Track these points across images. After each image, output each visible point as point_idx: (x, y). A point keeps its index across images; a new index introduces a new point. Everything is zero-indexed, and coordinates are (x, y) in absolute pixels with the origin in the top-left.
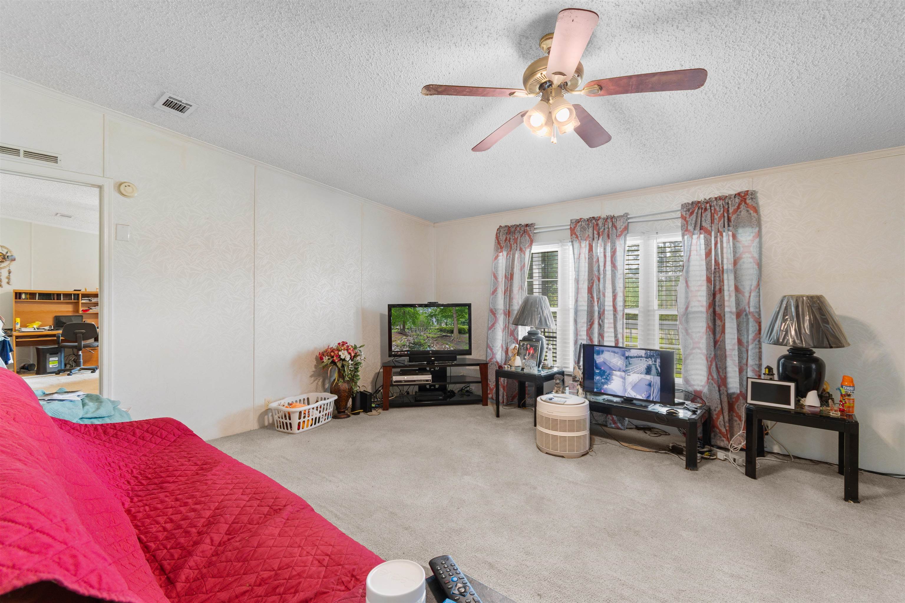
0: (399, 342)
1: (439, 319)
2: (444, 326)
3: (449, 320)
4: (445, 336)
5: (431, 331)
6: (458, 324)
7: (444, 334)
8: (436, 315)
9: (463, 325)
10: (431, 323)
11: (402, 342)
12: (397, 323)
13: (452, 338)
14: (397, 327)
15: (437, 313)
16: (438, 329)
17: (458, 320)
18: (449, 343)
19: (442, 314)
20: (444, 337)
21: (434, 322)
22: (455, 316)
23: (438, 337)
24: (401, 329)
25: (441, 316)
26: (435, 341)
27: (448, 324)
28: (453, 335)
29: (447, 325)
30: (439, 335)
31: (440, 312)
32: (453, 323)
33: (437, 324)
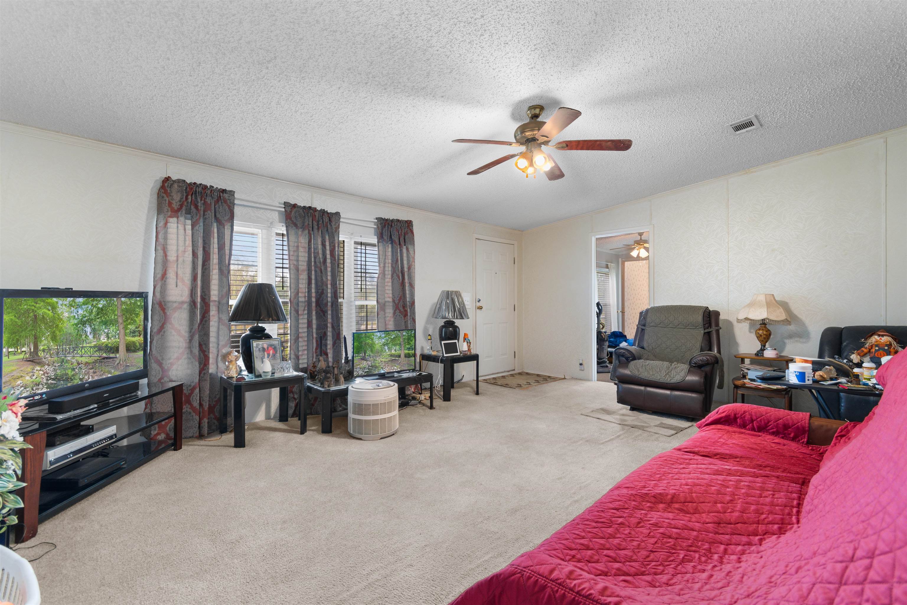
0: (28, 378)
1: (97, 327)
2: (103, 339)
3: (112, 328)
4: (107, 358)
5: (83, 351)
6: (125, 335)
7: (104, 355)
8: (92, 319)
9: (133, 336)
10: (84, 337)
11: (34, 377)
12: (22, 341)
13: (118, 362)
14: (24, 349)
15: (92, 316)
16: (95, 347)
17: (125, 328)
18: (113, 371)
19: (101, 317)
20: (106, 360)
21: (88, 334)
22: (120, 320)
23: (95, 362)
24: (31, 352)
25: (100, 323)
26: (91, 369)
27: (110, 335)
28: (118, 355)
29: (108, 337)
30: (96, 358)
31: (98, 314)
32: (118, 334)
33: (94, 337)
